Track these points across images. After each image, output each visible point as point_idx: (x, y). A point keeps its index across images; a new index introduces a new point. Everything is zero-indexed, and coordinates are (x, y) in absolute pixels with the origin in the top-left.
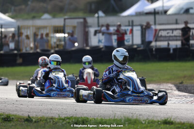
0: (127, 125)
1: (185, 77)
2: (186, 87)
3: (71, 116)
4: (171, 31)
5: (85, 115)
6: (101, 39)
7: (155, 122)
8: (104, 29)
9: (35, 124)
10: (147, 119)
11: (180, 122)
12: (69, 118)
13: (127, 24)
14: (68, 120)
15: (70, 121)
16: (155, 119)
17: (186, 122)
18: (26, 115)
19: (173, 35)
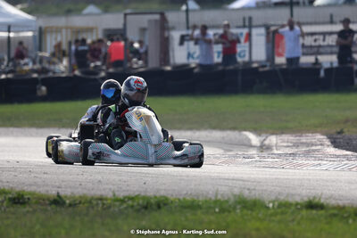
0: (238, 211)
1: (347, 121)
2: (350, 139)
3: (137, 194)
4: (321, 37)
5: (162, 193)
6: (192, 52)
7: (291, 204)
8: (197, 33)
9: (71, 209)
10: (277, 200)
11: (336, 205)
12: (132, 199)
13: (241, 24)
14: (130, 203)
15: (135, 204)
16: (291, 200)
17: (347, 205)
18: (53, 192)
19: (326, 43)
